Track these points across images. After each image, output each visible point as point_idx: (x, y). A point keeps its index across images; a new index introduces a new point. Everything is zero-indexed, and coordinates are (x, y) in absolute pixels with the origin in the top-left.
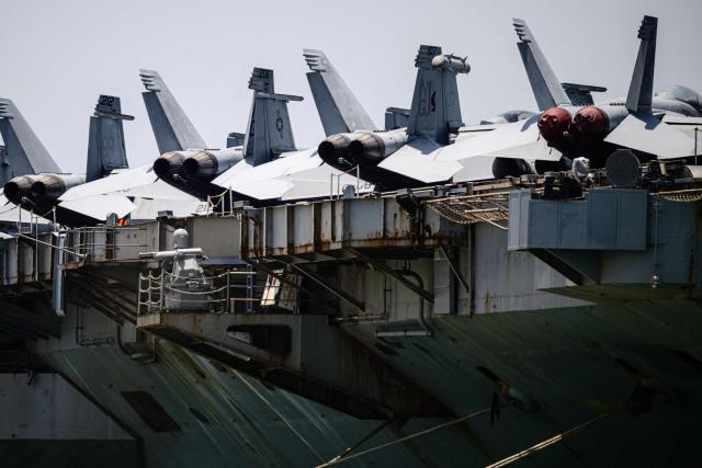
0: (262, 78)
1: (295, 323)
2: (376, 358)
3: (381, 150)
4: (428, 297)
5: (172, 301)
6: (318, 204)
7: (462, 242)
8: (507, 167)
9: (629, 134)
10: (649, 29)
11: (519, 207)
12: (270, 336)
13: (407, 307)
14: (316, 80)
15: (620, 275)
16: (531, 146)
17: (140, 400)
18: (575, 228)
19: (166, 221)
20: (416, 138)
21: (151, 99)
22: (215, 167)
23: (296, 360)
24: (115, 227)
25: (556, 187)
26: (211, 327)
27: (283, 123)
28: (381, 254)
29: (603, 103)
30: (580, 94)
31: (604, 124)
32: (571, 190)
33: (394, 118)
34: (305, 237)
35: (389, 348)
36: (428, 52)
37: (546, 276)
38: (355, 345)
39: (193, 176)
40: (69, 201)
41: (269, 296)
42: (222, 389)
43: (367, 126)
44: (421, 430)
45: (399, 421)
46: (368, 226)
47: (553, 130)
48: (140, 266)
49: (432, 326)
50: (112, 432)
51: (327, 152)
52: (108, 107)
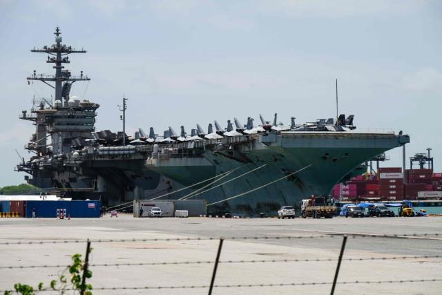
0: (229, 121)
1: (233, 151)
2: (243, 155)
3: (243, 130)
4: (249, 148)
5: (219, 149)
6: (236, 137)
7: (253, 141)
8: (259, 132)
9: (274, 128)
10: (276, 115)
11: (260, 137)
12: (231, 153)
13: (247, 149)
14: (236, 122)
15: (273, 145)
16: (262, 129)
17: (215, 161)
18: (267, 139)
19: (218, 139)
20: (248, 128)
21: (215, 124)
22: (224, 132)
23: (234, 156)
24: (212, 140)
25: (265, 135)
26: (223, 152)
27: (232, 127)
28: (244, 143)
29: (271, 124)
30: (267, 123)
31: (270, 126)
32: (267, 135)
33: (245, 126)
34: (234, 141)
35: (245, 154)
36: (249, 118)
37: (264, 145)
38: (241, 154)
39: (221, 133)
40: (206, 136)
41: (230, 148)
42: (225, 159)
43: (242, 127)
44: (249, 164)
45: (246, 163)
46: (242, 140)
47: (264, 127)
48: (214, 145)
49: (250, 151)
50: (210, 164)
51: (237, 130)
52: (210, 125)
